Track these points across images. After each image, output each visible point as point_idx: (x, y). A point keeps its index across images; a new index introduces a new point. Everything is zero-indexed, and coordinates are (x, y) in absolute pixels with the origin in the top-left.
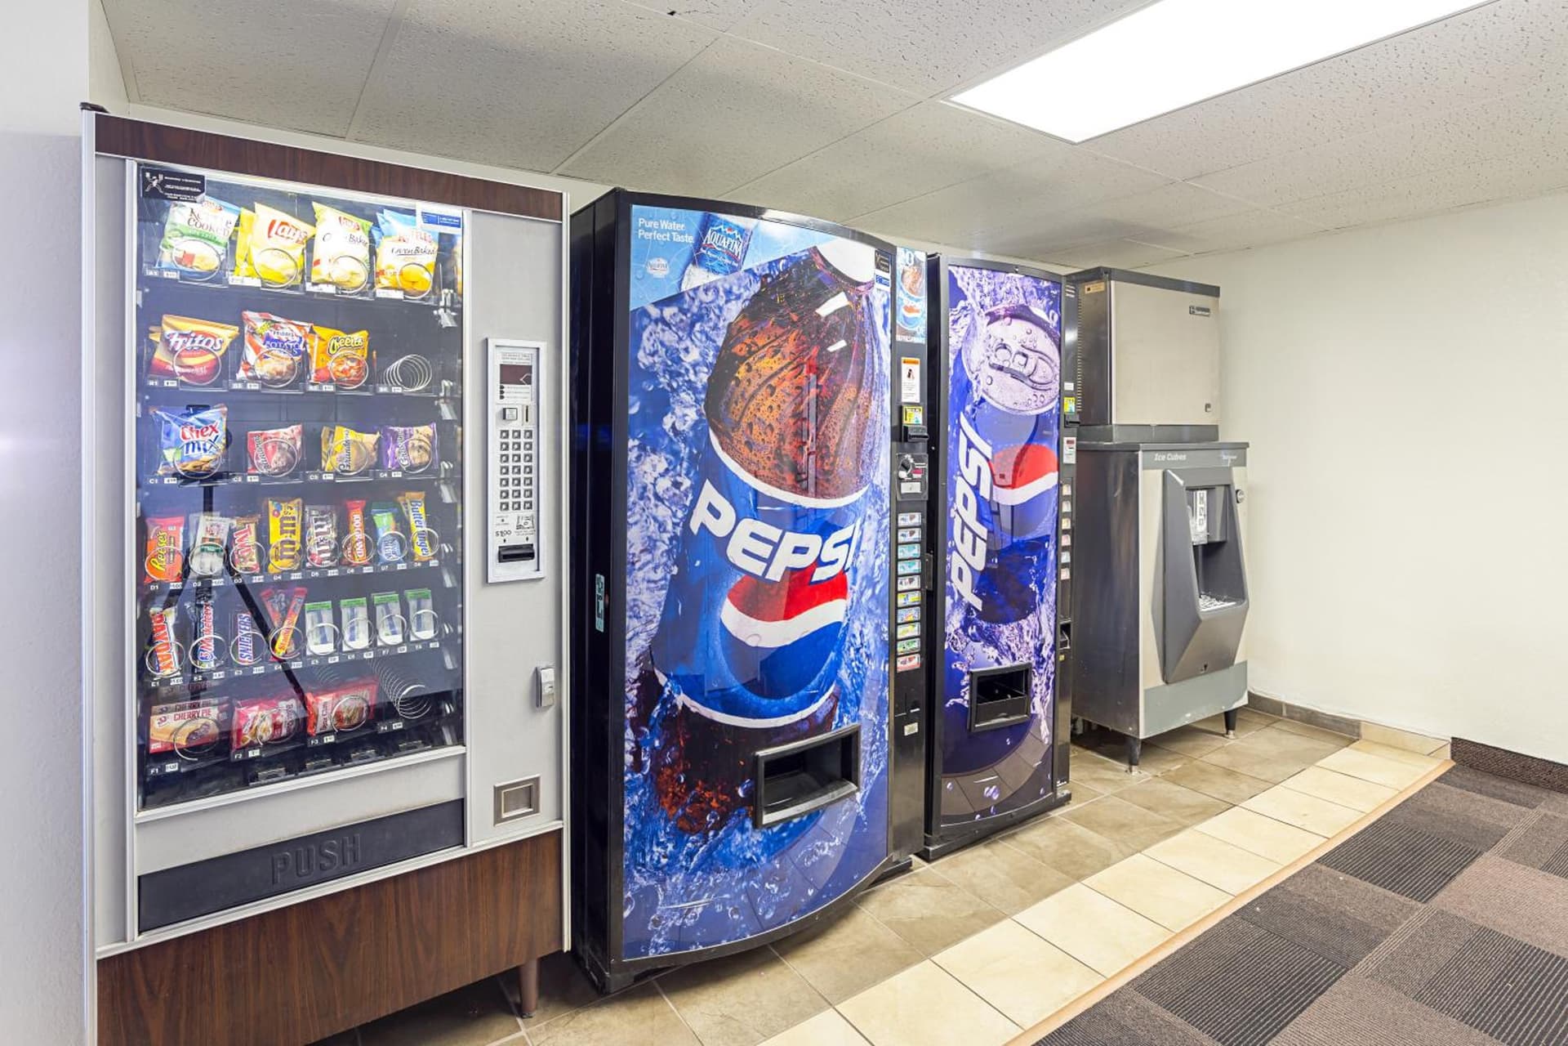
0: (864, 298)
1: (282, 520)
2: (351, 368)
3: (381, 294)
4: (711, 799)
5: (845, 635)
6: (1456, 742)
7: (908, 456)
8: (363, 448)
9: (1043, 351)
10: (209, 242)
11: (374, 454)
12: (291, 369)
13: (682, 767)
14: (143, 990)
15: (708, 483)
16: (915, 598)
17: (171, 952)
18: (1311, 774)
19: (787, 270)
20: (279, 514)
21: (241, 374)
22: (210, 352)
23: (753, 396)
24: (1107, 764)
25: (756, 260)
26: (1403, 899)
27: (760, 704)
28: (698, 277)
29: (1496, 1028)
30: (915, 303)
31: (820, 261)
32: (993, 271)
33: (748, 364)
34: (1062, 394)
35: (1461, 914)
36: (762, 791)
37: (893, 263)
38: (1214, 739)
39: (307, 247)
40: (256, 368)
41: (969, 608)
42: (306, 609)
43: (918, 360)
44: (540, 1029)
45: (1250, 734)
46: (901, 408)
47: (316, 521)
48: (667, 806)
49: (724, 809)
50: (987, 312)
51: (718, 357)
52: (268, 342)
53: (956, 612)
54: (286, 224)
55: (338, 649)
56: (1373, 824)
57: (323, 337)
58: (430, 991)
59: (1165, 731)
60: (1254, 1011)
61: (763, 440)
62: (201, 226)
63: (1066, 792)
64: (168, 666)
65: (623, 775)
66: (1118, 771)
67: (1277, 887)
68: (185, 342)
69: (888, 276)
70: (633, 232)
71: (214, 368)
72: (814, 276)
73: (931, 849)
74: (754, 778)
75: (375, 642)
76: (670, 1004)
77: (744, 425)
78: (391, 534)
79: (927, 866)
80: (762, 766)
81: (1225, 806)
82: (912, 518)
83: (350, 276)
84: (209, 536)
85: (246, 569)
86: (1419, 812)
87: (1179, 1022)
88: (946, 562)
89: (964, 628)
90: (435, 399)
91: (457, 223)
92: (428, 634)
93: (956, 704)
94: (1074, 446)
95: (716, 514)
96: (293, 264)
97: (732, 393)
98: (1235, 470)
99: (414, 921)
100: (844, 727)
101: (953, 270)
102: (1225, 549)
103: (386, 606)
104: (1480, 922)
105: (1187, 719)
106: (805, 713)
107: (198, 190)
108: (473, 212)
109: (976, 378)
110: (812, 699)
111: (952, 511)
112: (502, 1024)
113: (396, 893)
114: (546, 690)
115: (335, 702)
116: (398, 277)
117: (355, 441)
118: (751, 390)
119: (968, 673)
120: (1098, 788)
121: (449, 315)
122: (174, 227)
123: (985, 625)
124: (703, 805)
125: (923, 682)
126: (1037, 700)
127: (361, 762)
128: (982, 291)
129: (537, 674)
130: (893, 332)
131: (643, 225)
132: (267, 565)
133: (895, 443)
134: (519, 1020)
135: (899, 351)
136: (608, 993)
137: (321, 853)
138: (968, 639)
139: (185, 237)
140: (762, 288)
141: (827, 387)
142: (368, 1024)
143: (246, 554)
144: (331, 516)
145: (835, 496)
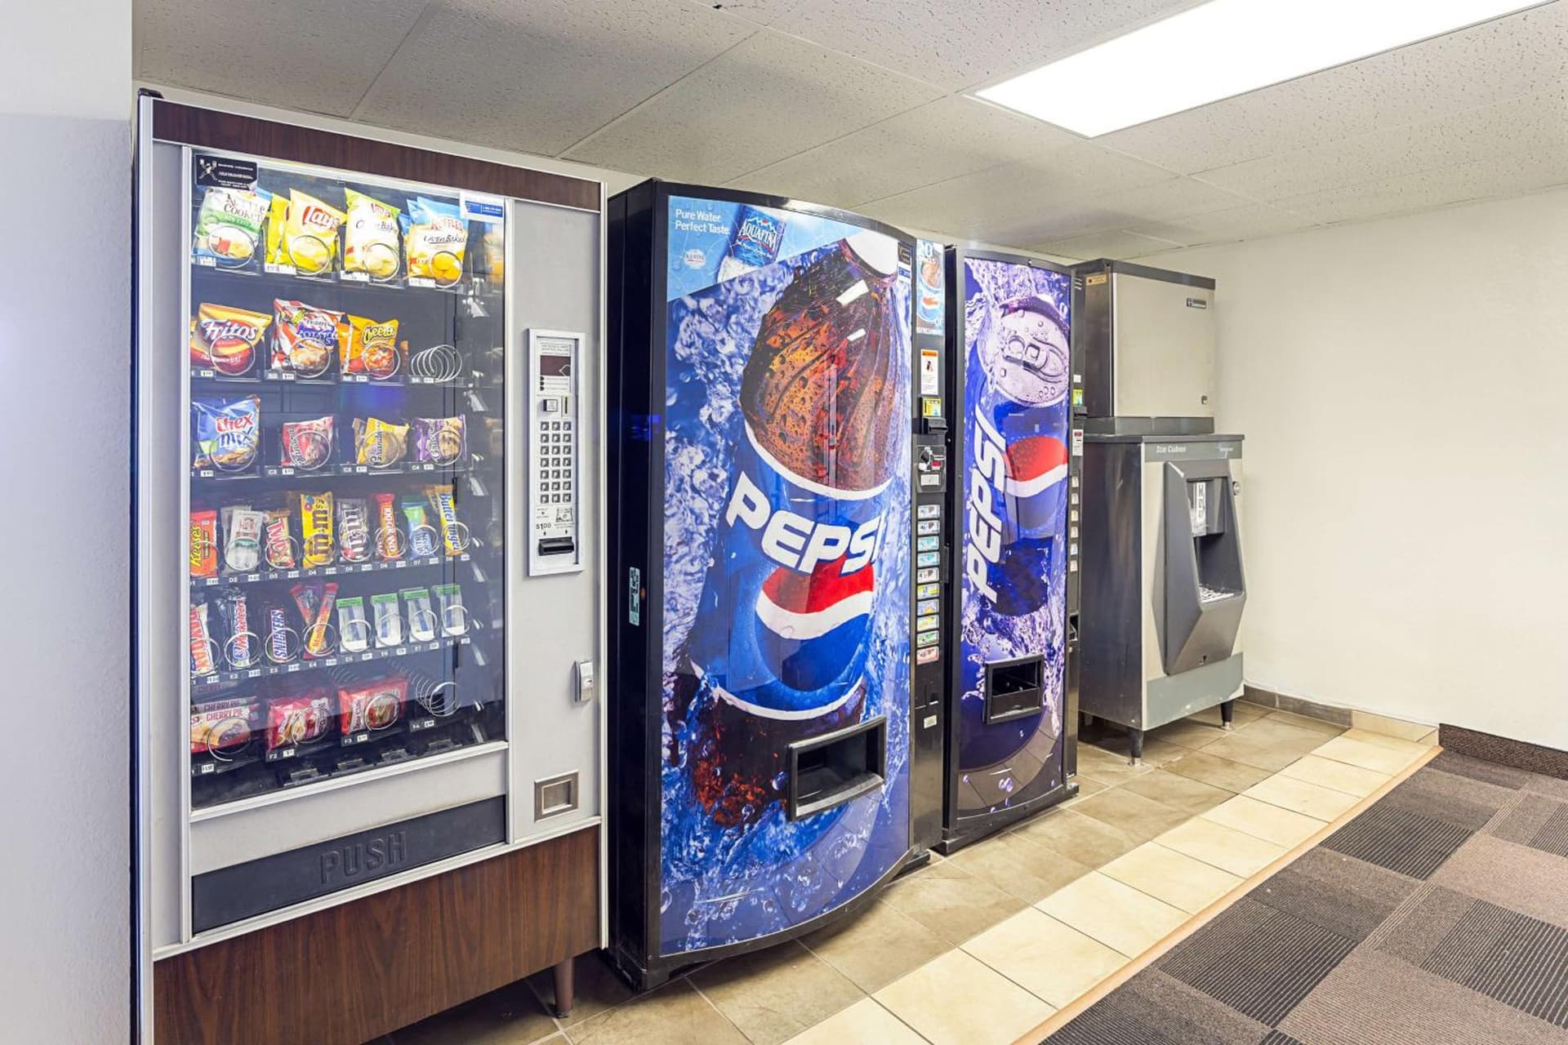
0: (888, 290)
1: (313, 514)
2: (383, 358)
3: (414, 282)
4: (746, 792)
5: (872, 627)
6: (1444, 729)
7: (928, 449)
8: (394, 440)
9: (1054, 343)
10: (243, 228)
11: (404, 446)
12: (325, 359)
13: (718, 760)
14: (197, 991)
15: (743, 474)
16: (934, 590)
17: (224, 953)
18: (1307, 762)
19: (818, 263)
20: (311, 507)
21: (276, 364)
22: (244, 341)
23: (786, 388)
24: (1109, 757)
25: (789, 252)
26: (1403, 877)
27: (793, 696)
28: (733, 269)
29: (1497, 990)
30: (933, 296)
31: (849, 253)
32: (1007, 263)
33: (782, 356)
34: (1071, 386)
35: (1458, 889)
36: (795, 783)
37: (914, 255)
38: (1211, 731)
39: (339, 234)
40: (292, 358)
41: (983, 600)
42: (338, 605)
43: (936, 352)
44: (577, 1028)
45: (1245, 725)
46: (920, 400)
47: (348, 514)
48: (703, 799)
49: (759, 802)
50: (1001, 304)
51: (753, 349)
52: (301, 332)
53: (972, 604)
54: (320, 210)
55: (371, 645)
56: (1371, 808)
57: (357, 325)
58: (474, 990)
59: (1167, 722)
60: (1274, 984)
61: (796, 432)
62: (237, 212)
63: (1074, 784)
64: (203, 665)
65: (661, 769)
66: (1121, 763)
67: (1284, 870)
68: (220, 331)
69: (908, 268)
70: (670, 222)
71: (248, 357)
72: (844, 268)
73: (948, 842)
74: (788, 771)
75: (408, 638)
76: (706, 999)
77: (778, 417)
78: (422, 529)
79: (944, 859)
80: (796, 757)
81: (1230, 795)
82: (931, 510)
83: (381, 264)
84: (242, 530)
85: (281, 564)
86: (1413, 796)
87: (1204, 996)
88: (962, 555)
89: (980, 620)
90: (465, 390)
91: (500, 213)
92: (459, 630)
93: (971, 696)
94: (1081, 438)
95: (752, 506)
96: (325, 251)
97: (767, 385)
98: (1232, 462)
99: (458, 917)
100: (871, 719)
101: (969, 262)
102: (1223, 541)
103: (417, 602)
104: (1476, 896)
105: (1188, 710)
106: (834, 706)
107: (250, 177)
108: (516, 201)
109: (991, 370)
110: (842, 691)
111: (968, 503)
112: (537, 1025)
113: (441, 892)
114: (586, 684)
115: (369, 698)
116: (430, 266)
117: (387, 434)
118: (784, 382)
119: (984, 665)
120: (1103, 780)
121: (478, 304)
122: (210, 213)
123: (999, 617)
124: (739, 798)
125: (940, 675)
126: (1048, 692)
127: (394, 761)
128: (996, 284)
129: (576, 670)
130: (914, 324)
131: (680, 216)
132: (302, 559)
133: (915, 436)
134: (555, 1020)
135: (919, 343)
136: (645, 990)
137: (368, 851)
138: (984, 631)
139: (221, 224)
140: (795, 279)
141: (856, 379)
142: (414, 1024)
143: (280, 549)
144: (362, 510)
145: (862, 489)
